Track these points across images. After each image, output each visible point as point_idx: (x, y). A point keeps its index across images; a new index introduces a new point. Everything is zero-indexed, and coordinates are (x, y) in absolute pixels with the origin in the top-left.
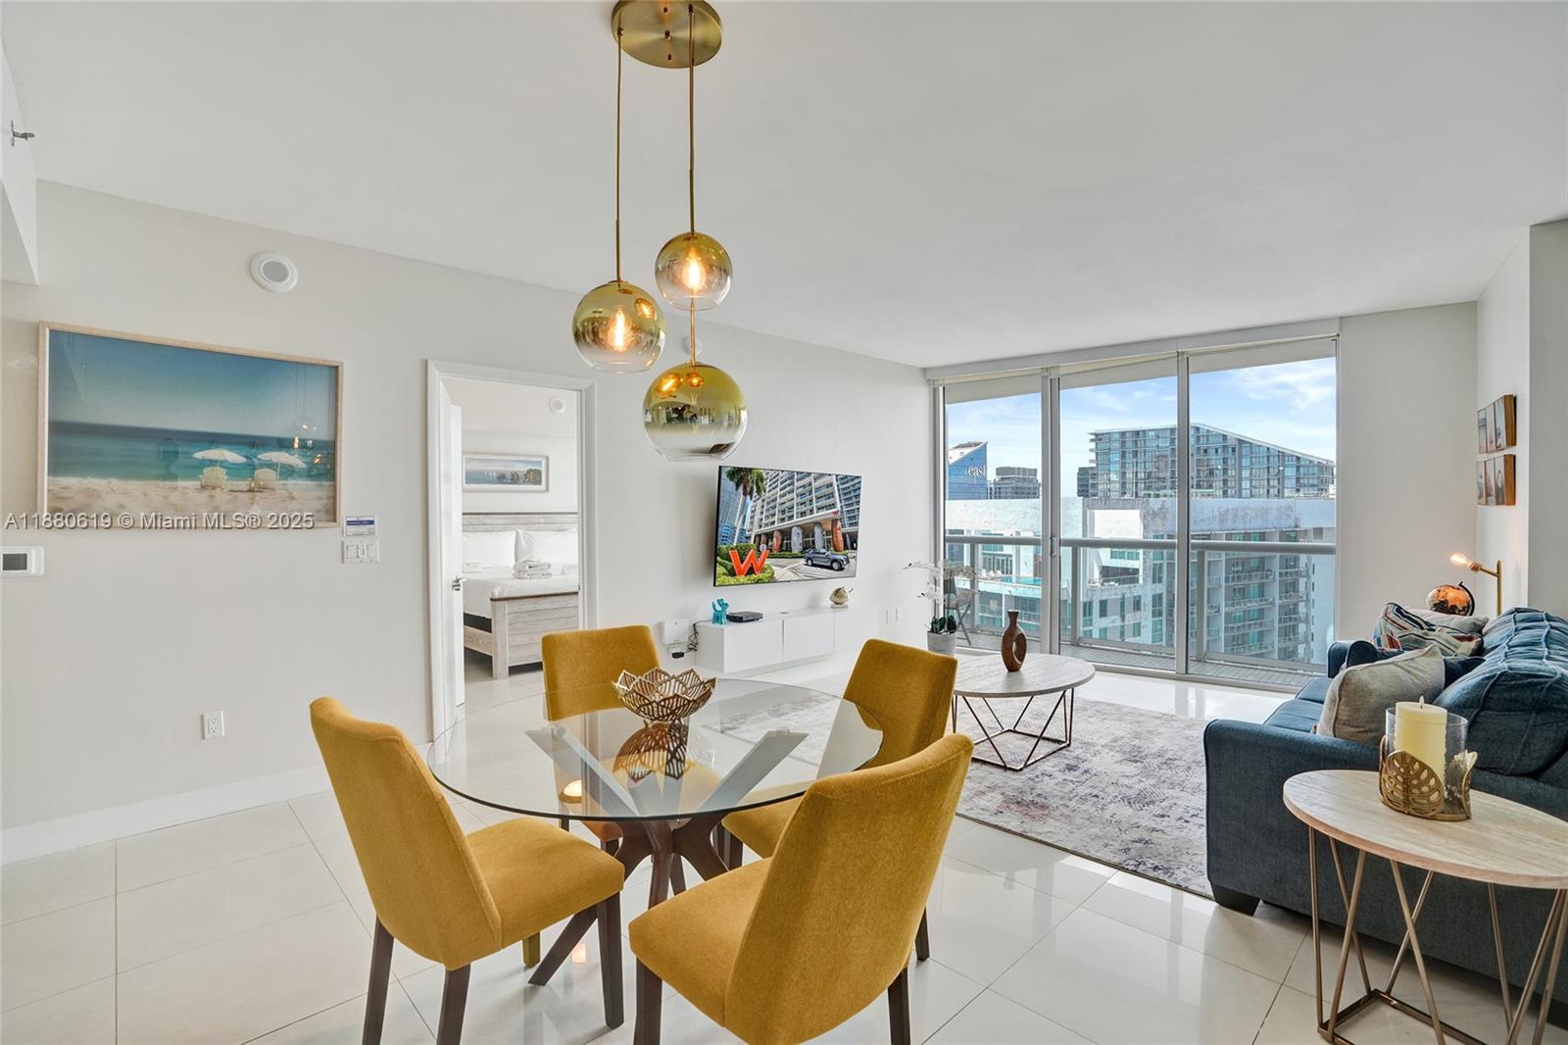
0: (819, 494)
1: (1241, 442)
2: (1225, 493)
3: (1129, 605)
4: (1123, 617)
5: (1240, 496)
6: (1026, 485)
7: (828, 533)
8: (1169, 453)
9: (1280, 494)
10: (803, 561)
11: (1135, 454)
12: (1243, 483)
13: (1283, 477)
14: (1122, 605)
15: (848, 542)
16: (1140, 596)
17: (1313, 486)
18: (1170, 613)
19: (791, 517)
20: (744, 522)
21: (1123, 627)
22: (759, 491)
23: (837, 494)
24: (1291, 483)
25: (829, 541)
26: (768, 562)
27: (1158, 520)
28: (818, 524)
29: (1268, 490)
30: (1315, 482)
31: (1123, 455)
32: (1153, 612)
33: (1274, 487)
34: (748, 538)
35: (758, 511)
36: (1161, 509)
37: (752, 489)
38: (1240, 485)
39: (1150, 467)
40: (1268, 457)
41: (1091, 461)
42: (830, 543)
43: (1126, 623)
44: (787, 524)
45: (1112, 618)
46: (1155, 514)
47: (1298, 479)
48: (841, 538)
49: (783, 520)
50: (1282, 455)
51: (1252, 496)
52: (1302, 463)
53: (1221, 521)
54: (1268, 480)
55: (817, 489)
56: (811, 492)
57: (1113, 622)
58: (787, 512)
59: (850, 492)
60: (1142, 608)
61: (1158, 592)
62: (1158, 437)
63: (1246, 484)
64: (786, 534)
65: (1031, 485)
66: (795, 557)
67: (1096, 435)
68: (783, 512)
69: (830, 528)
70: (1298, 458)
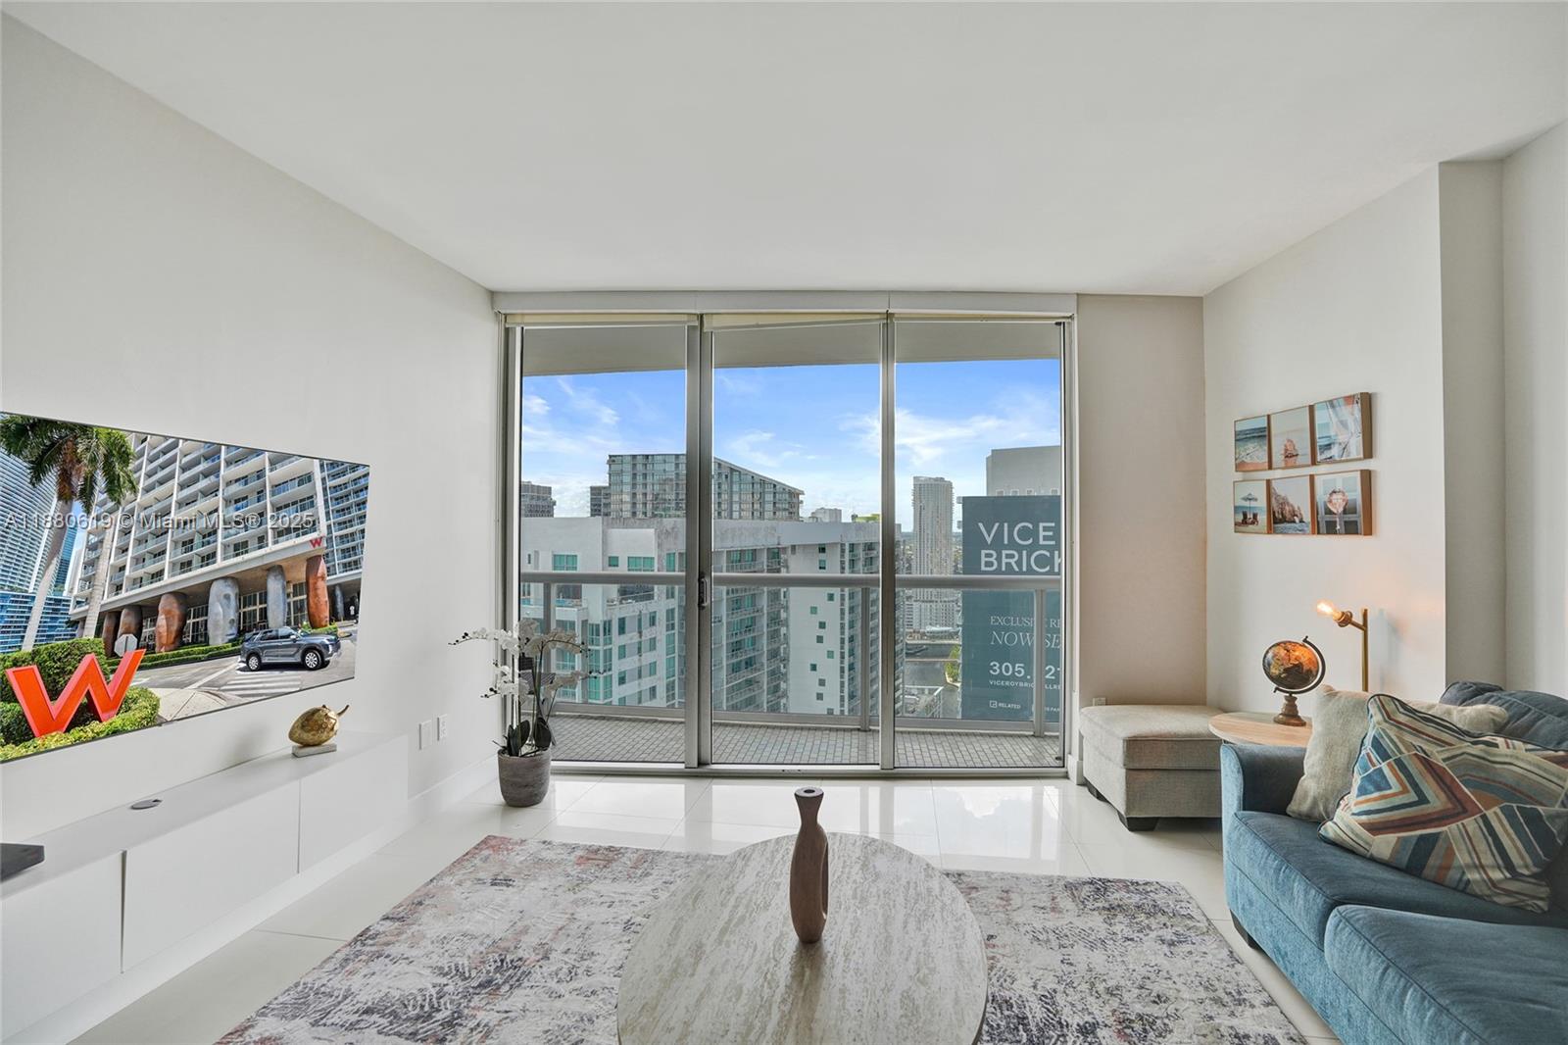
0: (281, 498)
3: (646, 621)
4: (640, 633)
5: (731, 518)
6: (540, 503)
7: (298, 589)
9: (762, 516)
10: (237, 662)
12: (734, 506)
13: (764, 501)
14: (640, 620)
15: (340, 605)
16: (655, 612)
17: (785, 510)
19: (209, 558)
20: (61, 578)
21: (640, 643)
22: (113, 488)
23: (320, 501)
24: (769, 507)
25: (299, 607)
26: (140, 679)
28: (276, 569)
29: (753, 513)
30: (787, 506)
33: (757, 510)
34: (77, 623)
35: (112, 541)
36: (673, 528)
37: (90, 482)
38: (731, 507)
42: (301, 613)
43: (643, 638)
44: (197, 574)
45: (631, 635)
48: (325, 598)
49: (186, 565)
51: (740, 517)
54: (753, 503)
55: (277, 487)
56: (261, 493)
57: (631, 639)
58: (197, 544)
59: (347, 496)
60: (657, 623)
64: (194, 601)
65: (544, 503)
66: (220, 654)
68: (188, 544)
69: (300, 575)
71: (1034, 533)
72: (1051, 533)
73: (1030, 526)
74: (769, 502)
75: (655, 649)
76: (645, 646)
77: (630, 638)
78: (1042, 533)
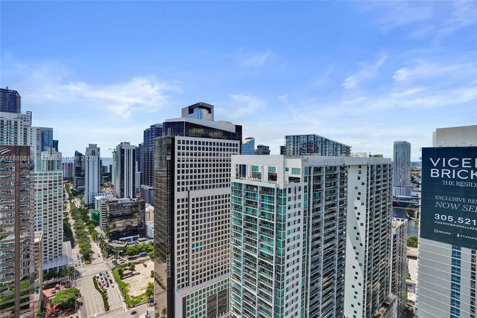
1: (326, 140)
2: (322, 154)
3: (297, 189)
4: (295, 193)
8: (307, 142)
11: (297, 142)
17: (345, 153)
18: (309, 192)
21: (295, 196)
24: (339, 152)
27: (306, 162)
30: (346, 152)
31: (294, 142)
32: (305, 191)
39: (301, 146)
40: (333, 144)
41: (285, 144)
43: (296, 195)
45: (292, 193)
46: (305, 160)
47: (341, 151)
50: (337, 144)
52: (342, 146)
53: (324, 163)
61: (306, 185)
62: (304, 138)
63: (327, 152)
67: (286, 136)
70: (341, 145)
71: (460, 163)
72: (469, 163)
73: (458, 160)
74: (339, 150)
75: (300, 199)
76: (297, 198)
77: (292, 195)
78: (463, 163)
